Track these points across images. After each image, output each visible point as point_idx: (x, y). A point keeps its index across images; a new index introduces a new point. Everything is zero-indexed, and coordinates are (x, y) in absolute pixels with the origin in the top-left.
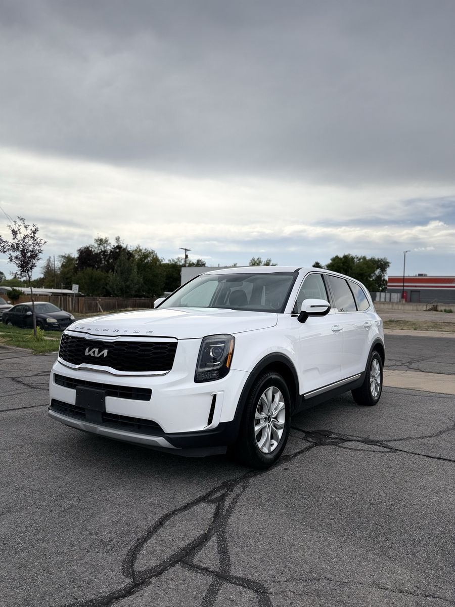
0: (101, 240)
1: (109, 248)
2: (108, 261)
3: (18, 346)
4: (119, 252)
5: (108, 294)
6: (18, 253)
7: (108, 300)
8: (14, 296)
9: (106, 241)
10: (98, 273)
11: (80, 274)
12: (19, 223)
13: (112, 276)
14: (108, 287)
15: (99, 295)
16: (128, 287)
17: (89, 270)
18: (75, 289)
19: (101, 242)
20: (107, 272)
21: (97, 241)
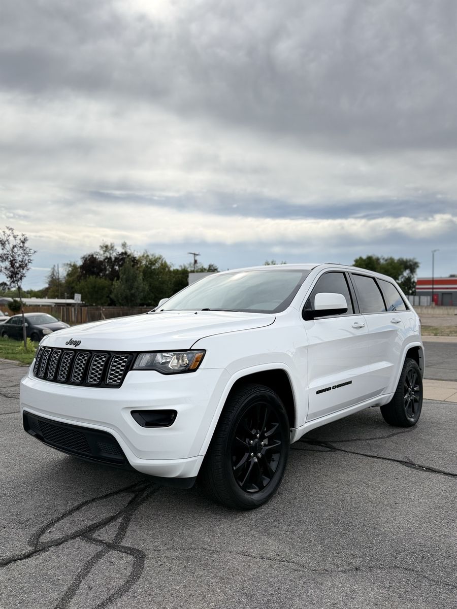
0: (106, 247)
1: (114, 255)
2: (112, 268)
3: (6, 358)
4: (124, 259)
5: (112, 303)
6: (7, 264)
7: (112, 309)
8: (15, 308)
9: (112, 247)
10: (102, 281)
11: (83, 283)
12: (8, 232)
13: (116, 284)
14: (112, 296)
15: (102, 305)
16: (133, 295)
17: (92, 278)
18: (78, 299)
19: (106, 248)
20: (112, 280)
21: (102, 247)
